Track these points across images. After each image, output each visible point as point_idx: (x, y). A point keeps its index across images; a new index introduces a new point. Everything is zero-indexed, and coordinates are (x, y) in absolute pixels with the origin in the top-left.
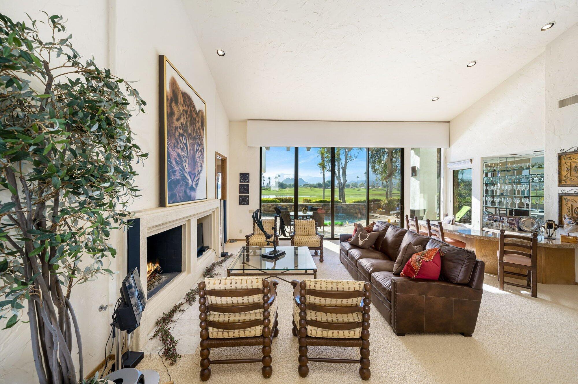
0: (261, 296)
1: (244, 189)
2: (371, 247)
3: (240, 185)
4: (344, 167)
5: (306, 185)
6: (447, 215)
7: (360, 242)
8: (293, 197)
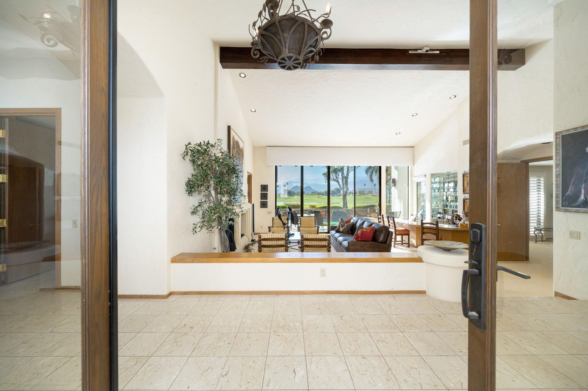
0: (284, 241)
1: (264, 196)
2: (348, 232)
3: (261, 193)
4: (346, 177)
5: (314, 192)
6: (412, 215)
7: (341, 229)
8: (300, 203)
